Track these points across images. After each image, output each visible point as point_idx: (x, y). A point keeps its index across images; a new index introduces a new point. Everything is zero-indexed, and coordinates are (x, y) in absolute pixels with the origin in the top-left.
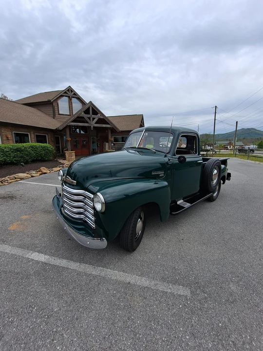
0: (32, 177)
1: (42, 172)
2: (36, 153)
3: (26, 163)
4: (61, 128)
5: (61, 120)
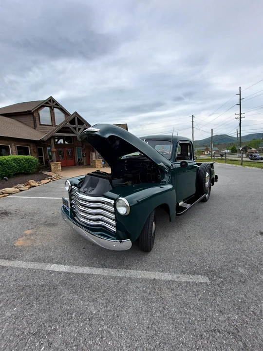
0: (21, 191)
1: (30, 185)
2: (20, 166)
3: (9, 176)
4: (45, 139)
5: (42, 130)
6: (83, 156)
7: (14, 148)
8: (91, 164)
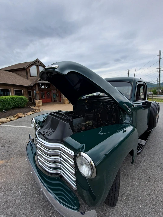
0: (11, 120)
1: (18, 116)
2: (15, 103)
3: (7, 110)
4: (32, 85)
5: (32, 80)
6: (57, 96)
7: (12, 91)
8: (62, 101)
